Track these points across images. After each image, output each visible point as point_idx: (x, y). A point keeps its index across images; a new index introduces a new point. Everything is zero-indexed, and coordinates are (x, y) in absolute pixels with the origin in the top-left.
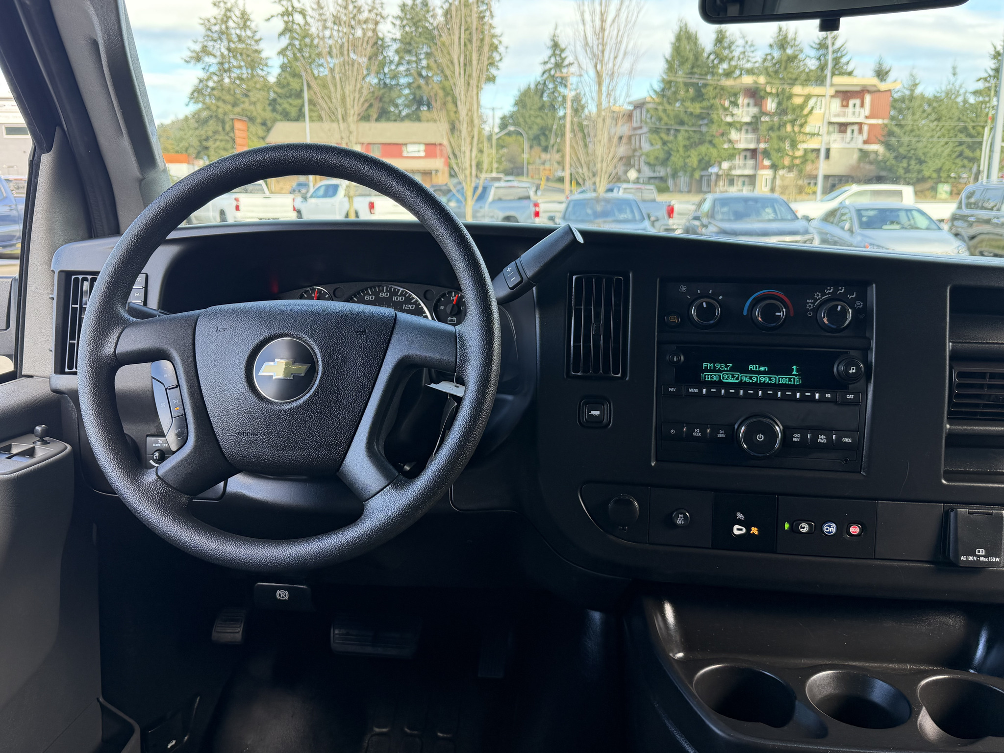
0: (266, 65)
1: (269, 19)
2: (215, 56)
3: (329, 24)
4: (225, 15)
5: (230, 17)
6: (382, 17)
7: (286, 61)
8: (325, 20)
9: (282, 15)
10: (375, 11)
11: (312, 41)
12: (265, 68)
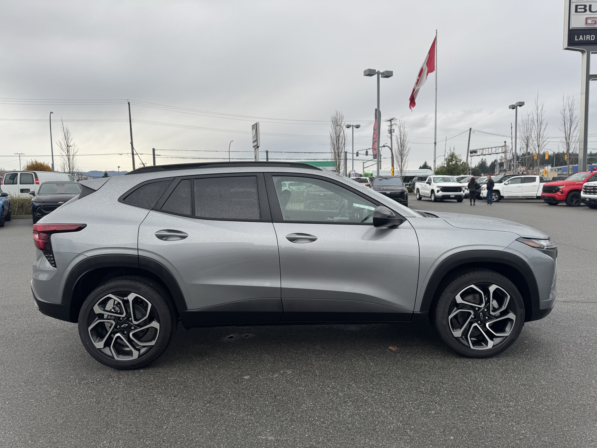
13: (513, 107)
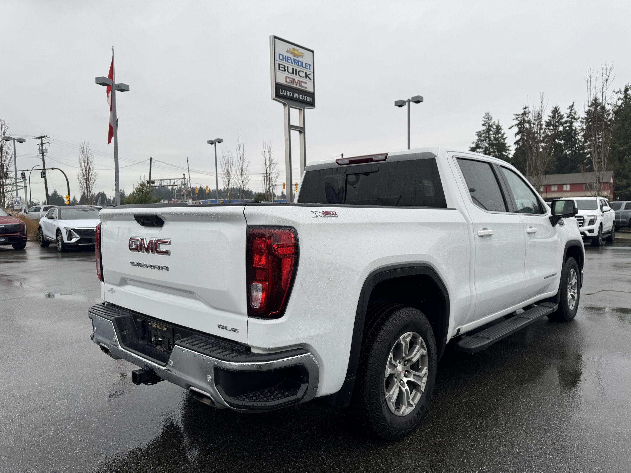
0: (508, 150)
1: (510, 128)
2: (482, 148)
3: (544, 127)
4: (488, 128)
5: (491, 130)
6: (575, 119)
7: (519, 147)
8: (541, 125)
9: (518, 125)
10: (571, 116)
11: (534, 135)
12: (507, 151)
13: (211, 143)
